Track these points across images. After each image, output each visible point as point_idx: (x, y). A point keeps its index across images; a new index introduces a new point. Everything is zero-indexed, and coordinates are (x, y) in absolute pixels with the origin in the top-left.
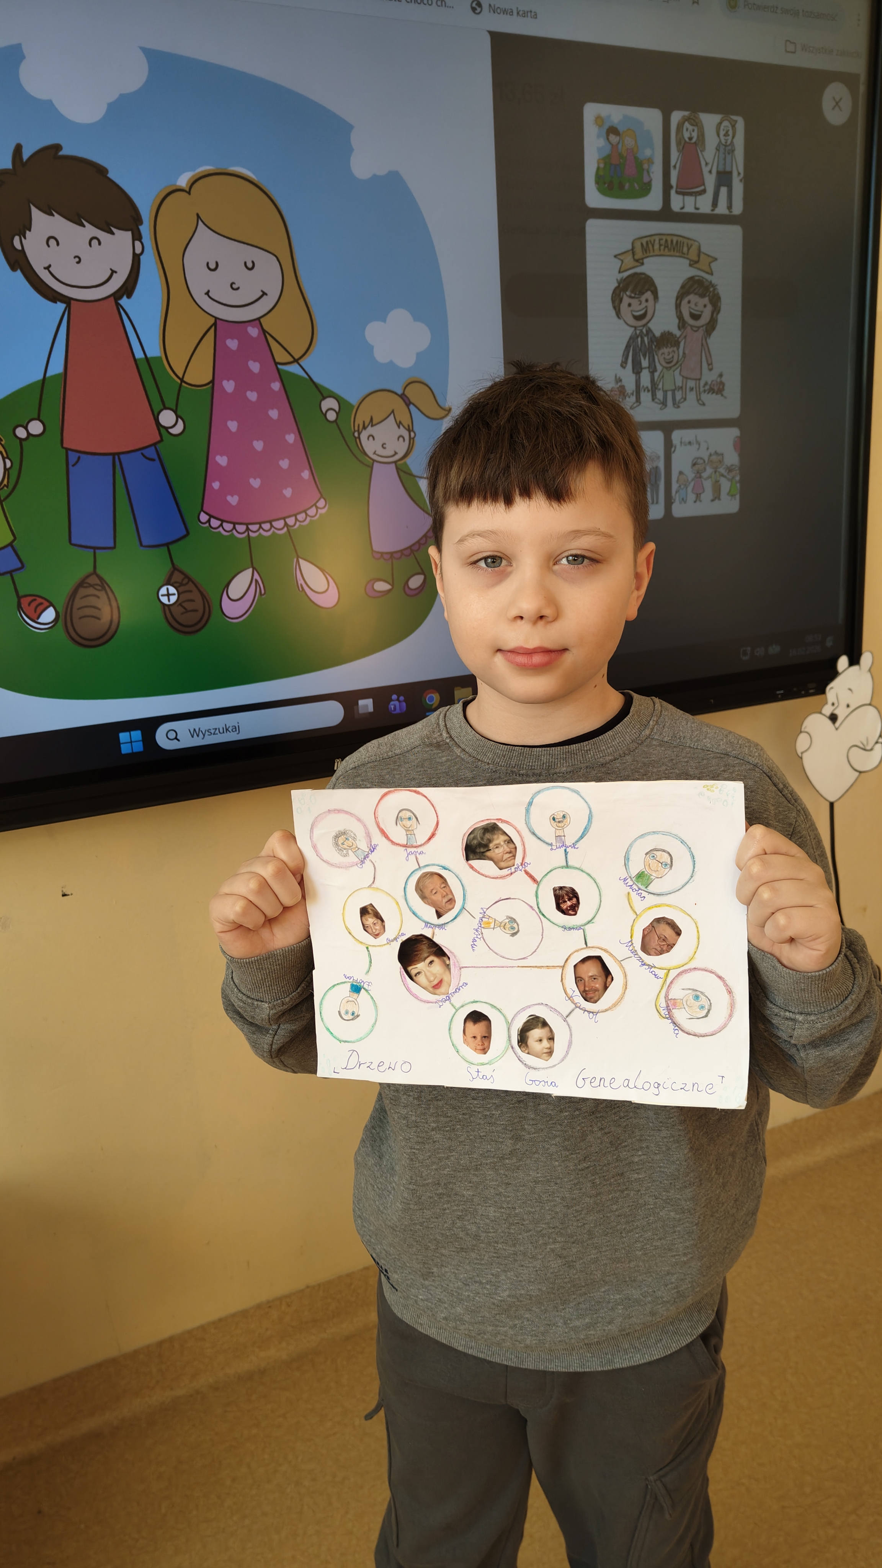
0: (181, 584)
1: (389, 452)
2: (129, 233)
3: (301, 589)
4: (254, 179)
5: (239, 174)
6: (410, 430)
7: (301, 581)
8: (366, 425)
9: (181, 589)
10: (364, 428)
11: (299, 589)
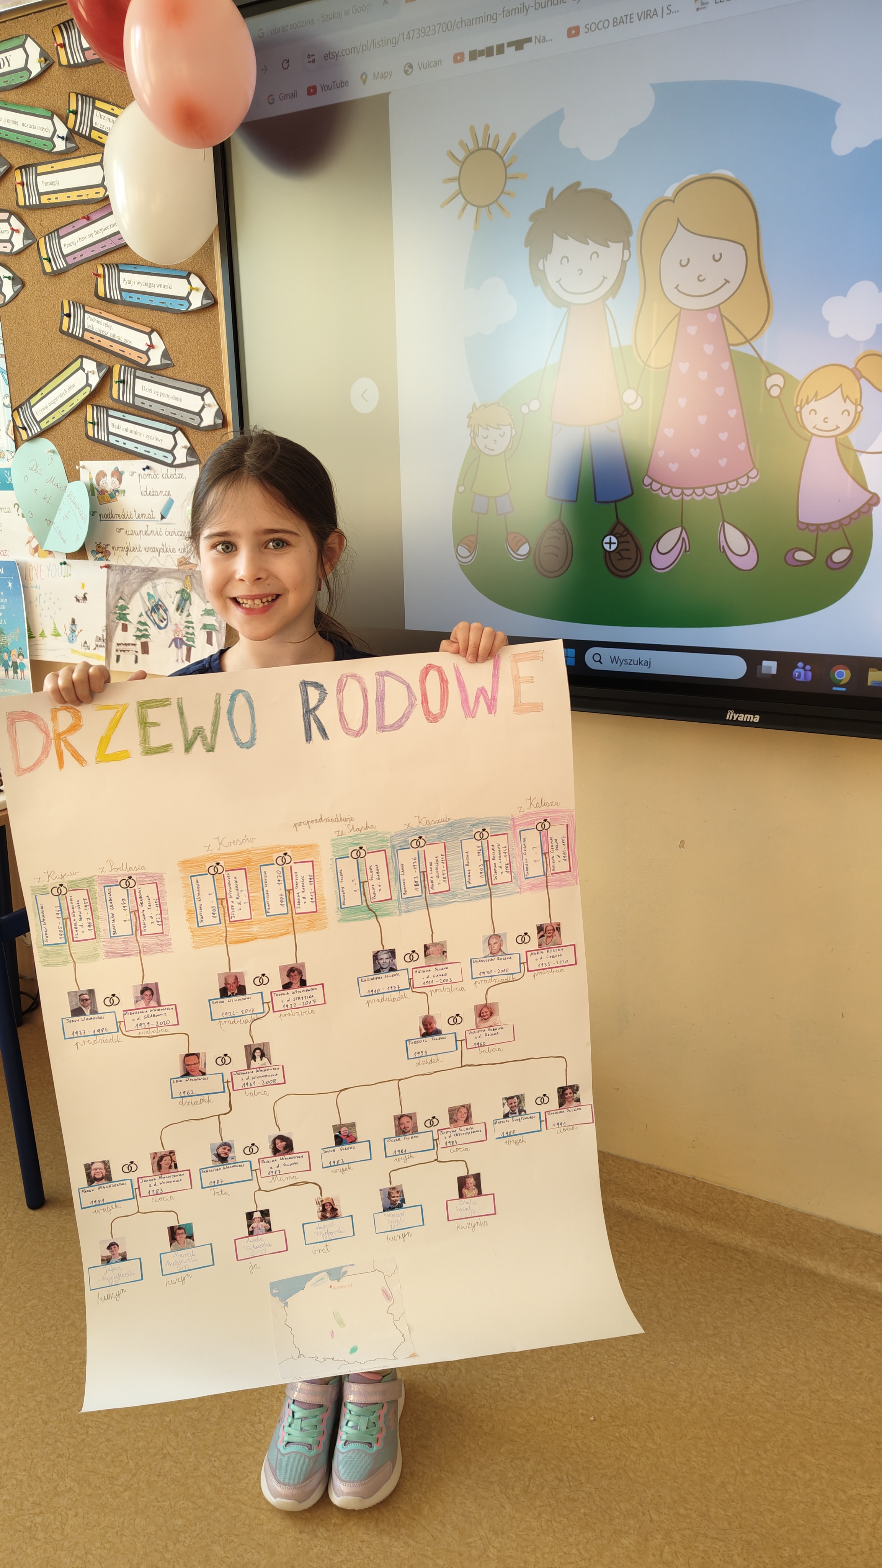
0: (622, 536)
1: (830, 426)
2: (622, 244)
3: (722, 551)
4: (733, 178)
5: (722, 176)
6: (858, 403)
7: (723, 543)
8: (809, 400)
9: (622, 539)
10: (807, 402)
11: (720, 550)
